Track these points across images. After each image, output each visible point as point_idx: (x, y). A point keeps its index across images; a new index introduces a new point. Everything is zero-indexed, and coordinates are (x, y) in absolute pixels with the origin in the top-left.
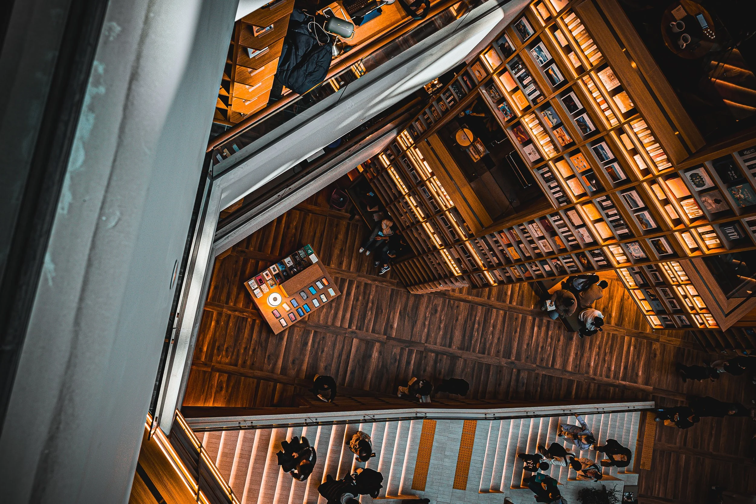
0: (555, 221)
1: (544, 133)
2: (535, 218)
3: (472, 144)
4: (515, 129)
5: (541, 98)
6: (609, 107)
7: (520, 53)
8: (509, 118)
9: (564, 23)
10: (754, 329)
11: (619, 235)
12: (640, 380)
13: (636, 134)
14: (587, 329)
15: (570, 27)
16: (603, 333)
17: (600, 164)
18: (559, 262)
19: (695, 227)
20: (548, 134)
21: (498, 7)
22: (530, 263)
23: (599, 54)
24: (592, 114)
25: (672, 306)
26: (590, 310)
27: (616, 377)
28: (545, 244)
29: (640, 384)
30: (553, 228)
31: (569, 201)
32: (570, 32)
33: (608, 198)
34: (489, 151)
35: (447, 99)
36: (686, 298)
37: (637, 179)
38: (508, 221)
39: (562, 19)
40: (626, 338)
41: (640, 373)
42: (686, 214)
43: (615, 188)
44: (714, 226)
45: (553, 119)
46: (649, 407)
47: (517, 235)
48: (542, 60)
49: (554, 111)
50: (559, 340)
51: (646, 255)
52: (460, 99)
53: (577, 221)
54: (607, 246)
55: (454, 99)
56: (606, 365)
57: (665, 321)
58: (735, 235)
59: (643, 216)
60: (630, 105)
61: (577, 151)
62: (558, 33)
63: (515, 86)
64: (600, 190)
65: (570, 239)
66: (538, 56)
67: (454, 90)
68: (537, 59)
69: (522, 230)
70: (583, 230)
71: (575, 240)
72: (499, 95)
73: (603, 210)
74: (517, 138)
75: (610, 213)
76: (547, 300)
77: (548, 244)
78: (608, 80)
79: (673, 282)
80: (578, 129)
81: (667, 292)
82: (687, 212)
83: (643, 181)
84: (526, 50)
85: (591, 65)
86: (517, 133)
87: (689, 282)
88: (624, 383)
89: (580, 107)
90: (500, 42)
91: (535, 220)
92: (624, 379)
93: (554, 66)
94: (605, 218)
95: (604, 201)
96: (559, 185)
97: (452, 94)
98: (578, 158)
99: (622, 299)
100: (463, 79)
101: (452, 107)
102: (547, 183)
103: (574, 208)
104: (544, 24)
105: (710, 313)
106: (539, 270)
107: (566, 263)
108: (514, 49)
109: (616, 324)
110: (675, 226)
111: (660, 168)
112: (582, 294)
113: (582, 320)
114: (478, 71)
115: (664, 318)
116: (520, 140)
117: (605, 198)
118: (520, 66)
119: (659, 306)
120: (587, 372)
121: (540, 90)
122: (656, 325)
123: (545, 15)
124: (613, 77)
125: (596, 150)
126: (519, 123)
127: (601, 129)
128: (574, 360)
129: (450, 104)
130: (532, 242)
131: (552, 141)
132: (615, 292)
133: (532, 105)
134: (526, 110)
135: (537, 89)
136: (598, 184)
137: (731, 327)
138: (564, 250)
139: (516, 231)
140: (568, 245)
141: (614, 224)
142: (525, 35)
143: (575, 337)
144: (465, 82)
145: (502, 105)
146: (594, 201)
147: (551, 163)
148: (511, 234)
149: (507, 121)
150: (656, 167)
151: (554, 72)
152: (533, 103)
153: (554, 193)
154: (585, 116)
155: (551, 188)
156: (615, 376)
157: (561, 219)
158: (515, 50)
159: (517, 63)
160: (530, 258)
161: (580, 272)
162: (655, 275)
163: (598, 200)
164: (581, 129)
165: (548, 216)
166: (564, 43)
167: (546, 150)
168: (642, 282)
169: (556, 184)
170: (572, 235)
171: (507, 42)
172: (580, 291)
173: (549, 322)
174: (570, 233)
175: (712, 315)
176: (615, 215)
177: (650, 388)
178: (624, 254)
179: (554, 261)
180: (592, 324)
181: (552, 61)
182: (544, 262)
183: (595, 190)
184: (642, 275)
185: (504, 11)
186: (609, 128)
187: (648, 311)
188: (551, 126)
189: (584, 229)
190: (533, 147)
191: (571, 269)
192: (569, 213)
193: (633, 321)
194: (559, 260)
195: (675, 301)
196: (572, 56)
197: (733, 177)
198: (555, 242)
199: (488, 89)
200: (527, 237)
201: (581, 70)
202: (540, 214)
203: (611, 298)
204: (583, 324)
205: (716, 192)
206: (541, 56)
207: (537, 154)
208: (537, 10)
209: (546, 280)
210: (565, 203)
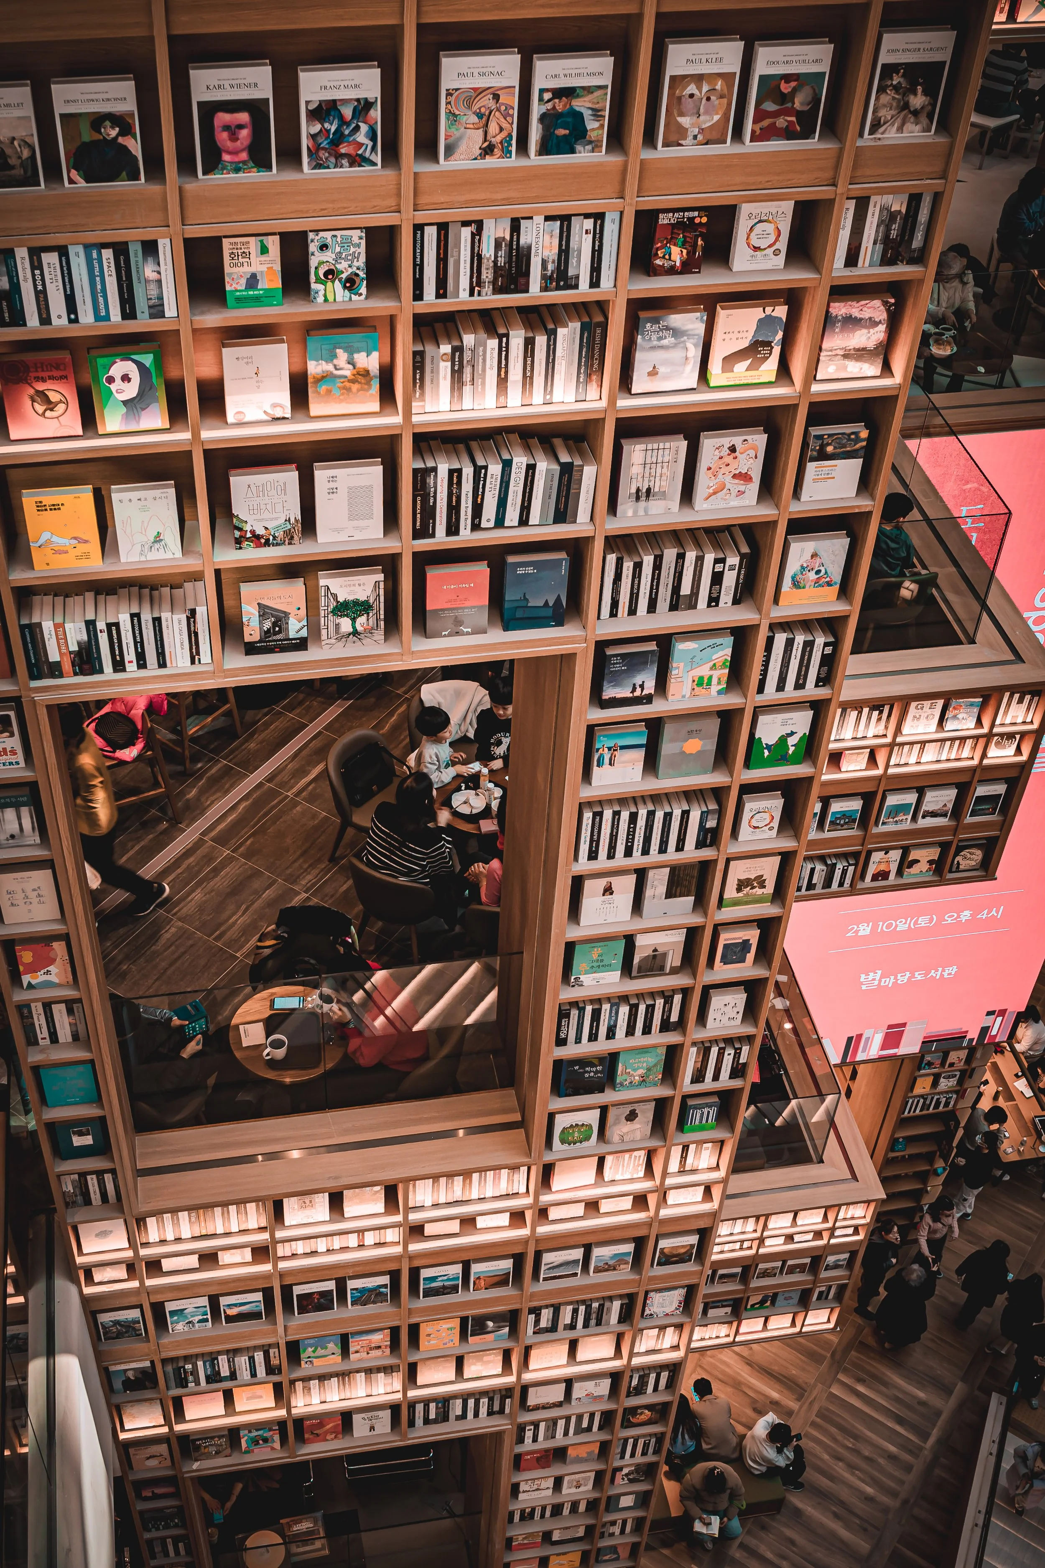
0: (535, 1439)
1: (343, 1380)
2: (509, 1478)
3: (289, 1540)
4: (306, 1436)
5: (272, 1355)
6: (361, 1232)
7: (165, 1355)
8: (277, 1438)
9: (155, 1244)
10: (896, 1136)
11: (619, 1322)
12: (936, 1401)
13: (436, 1206)
14: (788, 1466)
15: (170, 1237)
16: (807, 1435)
17: (461, 1297)
18: (625, 1471)
19: (665, 1174)
20: (350, 1373)
21: (52, 1361)
22: (602, 1535)
23: (251, 1207)
24: (357, 1269)
25: (799, 1272)
26: (748, 1443)
27: (915, 1451)
28: (575, 1483)
29: (947, 1406)
30: (547, 1451)
31: (506, 1392)
32: (178, 1240)
33: (536, 1311)
34: (319, 1511)
35: (167, 1555)
36: (793, 1239)
37: (525, 1241)
38: (490, 1541)
39: (146, 1245)
40: (836, 1390)
41: (921, 1395)
42: (632, 1180)
43: (521, 1289)
44: (675, 1142)
45: (326, 1348)
46: (1002, 1409)
47: (528, 1536)
48: (201, 1317)
49: (312, 1341)
50: (792, 1542)
51: (683, 1287)
52: (184, 1526)
53: (557, 1393)
54: (631, 1355)
55: (176, 1540)
56: (881, 1461)
57: (826, 1298)
58: (709, 1112)
59: (601, 1261)
60: (377, 1192)
61: (414, 1331)
62: (167, 1264)
63: (221, 1394)
64: (512, 1319)
65: (585, 1424)
66: (190, 1322)
67: (158, 1529)
68: (193, 1326)
69: (523, 1518)
70: (579, 1390)
71: (592, 1415)
72: (220, 1437)
73: (556, 1331)
74: (327, 1440)
75: (568, 1321)
76: (693, 1527)
77: (577, 1476)
78: (308, 1212)
79: (750, 1248)
80: (371, 1309)
81: (767, 1269)
82: (629, 1177)
83: (533, 1230)
84: (165, 1341)
85: (262, 1229)
86: (318, 1435)
87: (762, 1219)
88: (932, 1440)
89: (331, 1285)
90: (118, 1385)
91: (515, 1480)
92: (925, 1436)
93: (224, 1301)
94: (572, 1335)
95: (537, 1321)
96: (465, 1397)
97: (163, 1540)
98: (429, 1335)
99: (749, 1363)
100: (146, 1499)
101: (189, 1552)
102: (448, 1420)
103: (525, 1389)
104: (135, 1284)
105: (839, 1206)
106: (624, 1522)
107: (633, 1455)
108: (147, 1364)
109: (798, 1400)
110: (648, 1210)
111: (523, 1190)
112: (707, 1444)
113: (764, 1469)
114: (148, 1458)
115: (819, 1298)
116: (333, 1436)
117: (532, 1317)
118: (189, 1367)
119: (791, 1298)
120: (886, 1510)
121: (256, 1348)
122: (829, 1321)
123: (121, 1272)
124: (307, 1201)
125: (428, 1293)
126: (299, 1422)
127: (393, 1266)
128: (847, 1526)
129: (182, 1552)
130: (557, 1510)
131: (369, 1371)
132: (727, 1370)
133: (276, 1378)
134: (280, 1394)
135: (251, 1354)
136: (496, 1318)
137: (879, 1174)
138: (604, 1448)
139: (519, 1532)
140: (597, 1435)
141: (593, 1322)
142: (134, 1329)
143: (796, 1500)
144: (155, 1497)
145: (243, 1441)
146: (528, 1342)
147: (411, 1394)
148: (523, 1547)
149: (282, 1446)
150: (516, 1195)
151: (235, 1305)
152: (275, 1374)
153: (476, 1414)
154: (351, 1284)
155: (464, 1416)
156: (910, 1452)
157: (536, 1425)
158: (152, 1362)
159: (177, 1371)
160: (590, 1529)
161: (663, 1434)
162: (723, 1276)
163: (530, 1330)
164: (374, 1302)
165: (519, 1449)
166: (193, 1261)
167: (382, 1391)
168: (729, 1310)
169: (459, 1403)
170: (580, 1417)
171: (125, 1371)
172: (699, 1445)
173: (742, 1546)
174: (573, 1419)
175: (844, 1204)
176: (575, 1311)
177: (960, 1388)
178: (662, 1328)
179: (618, 1480)
180: (780, 1451)
181: (214, 1301)
182: (612, 1503)
183: (507, 1330)
184: (713, 1302)
185: (68, 1351)
186: (398, 1250)
187: (793, 1324)
188: (338, 1358)
189: (577, 1386)
190: (363, 1415)
191: (651, 1450)
192: (531, 1401)
193: (802, 1360)
194: (620, 1469)
195: (790, 1262)
196: (225, 1258)
197: (596, 1072)
198: (579, 1460)
199: (197, 1454)
200: (543, 1516)
201: (261, 1252)
202: (506, 1462)
203: (737, 1385)
204: (773, 1471)
205: (612, 1114)
206: (192, 1316)
207: (381, 1413)
208: (101, 1283)
209: (651, 1514)
210: (508, 1401)
